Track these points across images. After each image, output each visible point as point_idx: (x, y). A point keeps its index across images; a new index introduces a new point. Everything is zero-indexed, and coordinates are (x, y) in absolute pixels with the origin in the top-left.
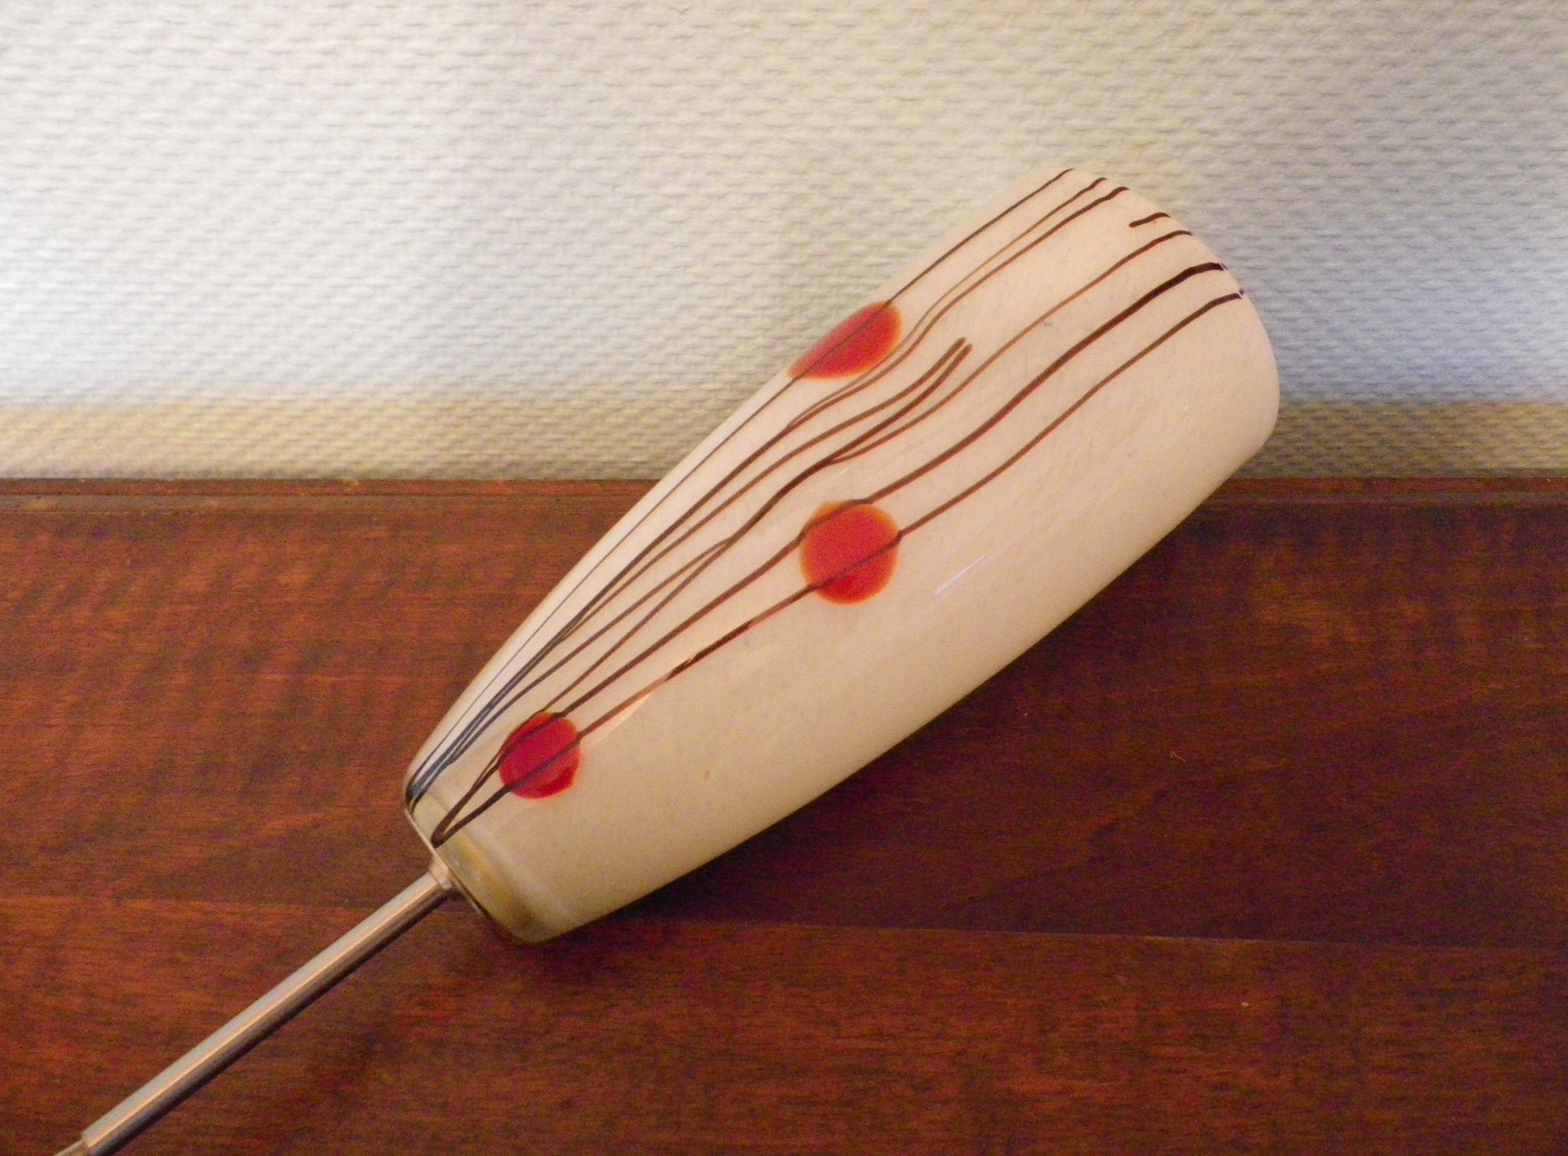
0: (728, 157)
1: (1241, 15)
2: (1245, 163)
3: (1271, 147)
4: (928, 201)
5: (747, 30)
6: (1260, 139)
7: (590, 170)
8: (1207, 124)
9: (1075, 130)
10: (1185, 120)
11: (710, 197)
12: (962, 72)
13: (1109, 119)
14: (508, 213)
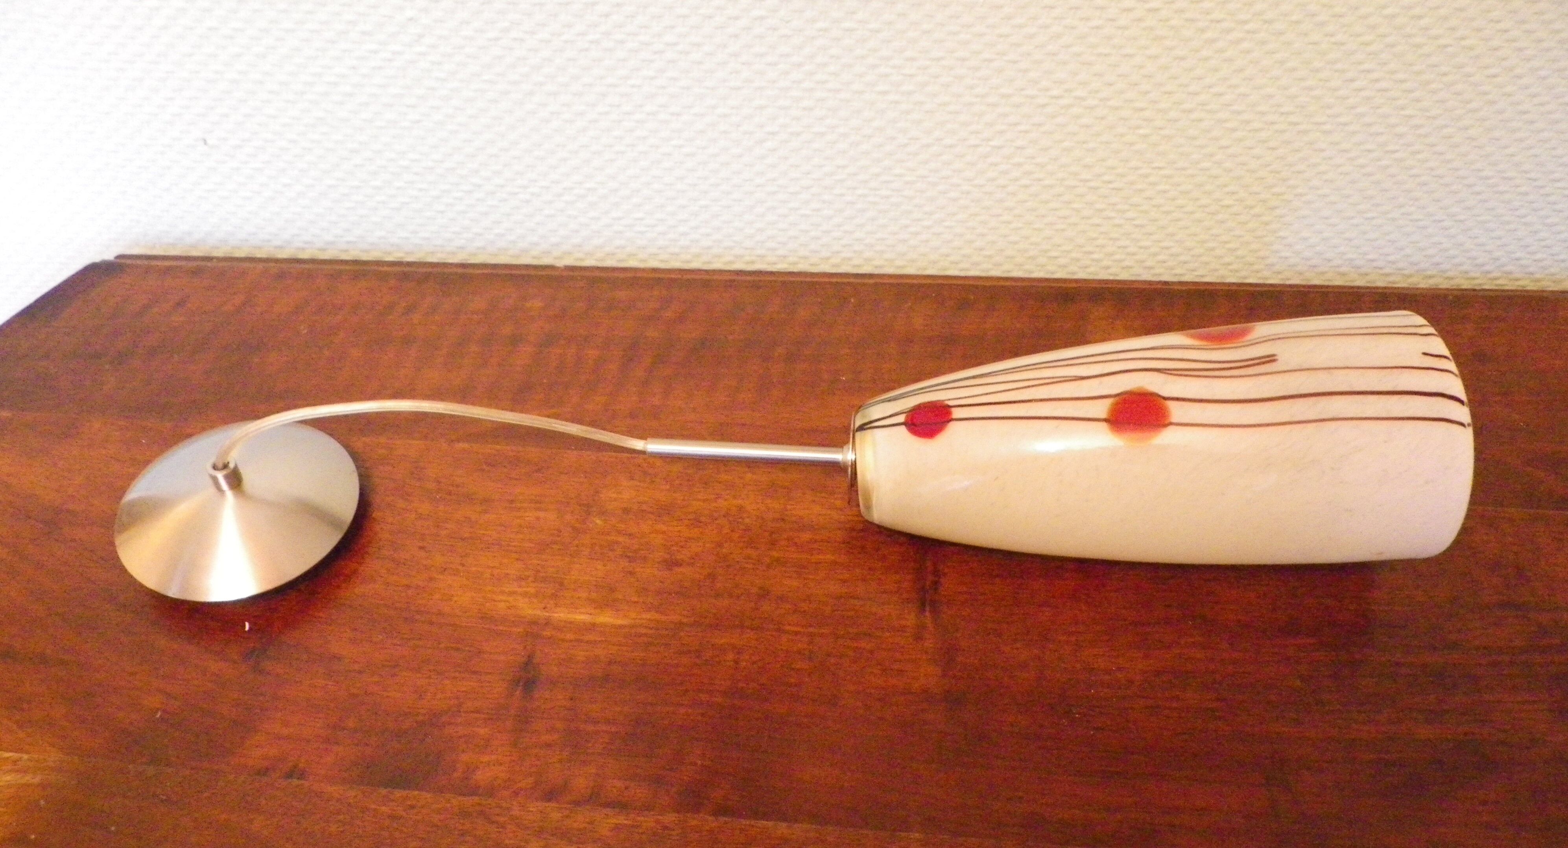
0: (805, 109)
1: (1093, 28)
2: (1102, 118)
3: (1117, 108)
4: (917, 139)
5: (821, 33)
6: (1110, 103)
7: (725, 116)
8: (1079, 93)
9: (1004, 96)
10: (1066, 91)
11: (792, 134)
12: (939, 59)
13: (1022, 90)
14: (674, 142)
